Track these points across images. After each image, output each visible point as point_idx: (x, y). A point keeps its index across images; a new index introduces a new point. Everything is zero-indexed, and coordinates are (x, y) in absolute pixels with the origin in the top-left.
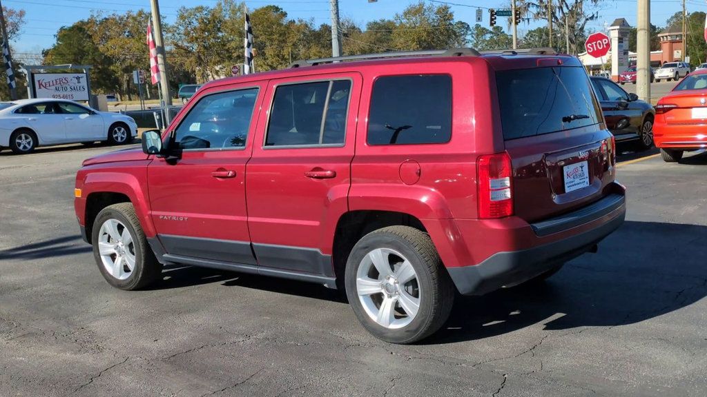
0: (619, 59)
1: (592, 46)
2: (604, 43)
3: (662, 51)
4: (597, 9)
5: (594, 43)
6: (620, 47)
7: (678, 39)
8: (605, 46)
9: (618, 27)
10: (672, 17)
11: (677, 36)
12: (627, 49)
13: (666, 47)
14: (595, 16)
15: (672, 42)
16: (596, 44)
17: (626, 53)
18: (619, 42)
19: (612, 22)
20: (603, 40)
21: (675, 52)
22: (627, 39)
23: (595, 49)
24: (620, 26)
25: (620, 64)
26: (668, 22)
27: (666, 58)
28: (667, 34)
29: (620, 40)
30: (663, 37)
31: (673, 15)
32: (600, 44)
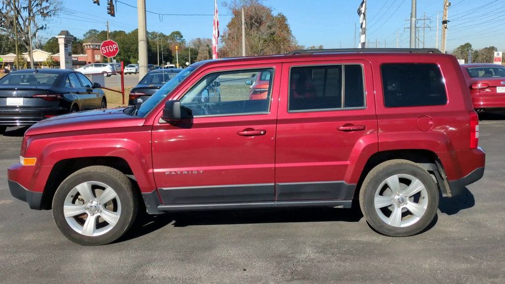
0: (66, 58)
1: (106, 49)
2: (114, 48)
3: (86, 55)
4: (45, 22)
5: (107, 47)
6: (66, 50)
7: (97, 47)
8: (115, 50)
9: (64, 36)
10: (87, 33)
11: (96, 45)
12: (71, 52)
13: (89, 53)
14: (45, 27)
15: (94, 49)
16: (108, 48)
17: (70, 55)
18: (65, 47)
19: (59, 33)
20: (114, 45)
21: (96, 56)
22: (70, 45)
23: (108, 51)
24: (66, 36)
25: (66, 62)
26: (84, 35)
27: (90, 60)
28: (90, 44)
29: (66, 46)
30: (87, 45)
31: (88, 31)
32: (111, 48)
